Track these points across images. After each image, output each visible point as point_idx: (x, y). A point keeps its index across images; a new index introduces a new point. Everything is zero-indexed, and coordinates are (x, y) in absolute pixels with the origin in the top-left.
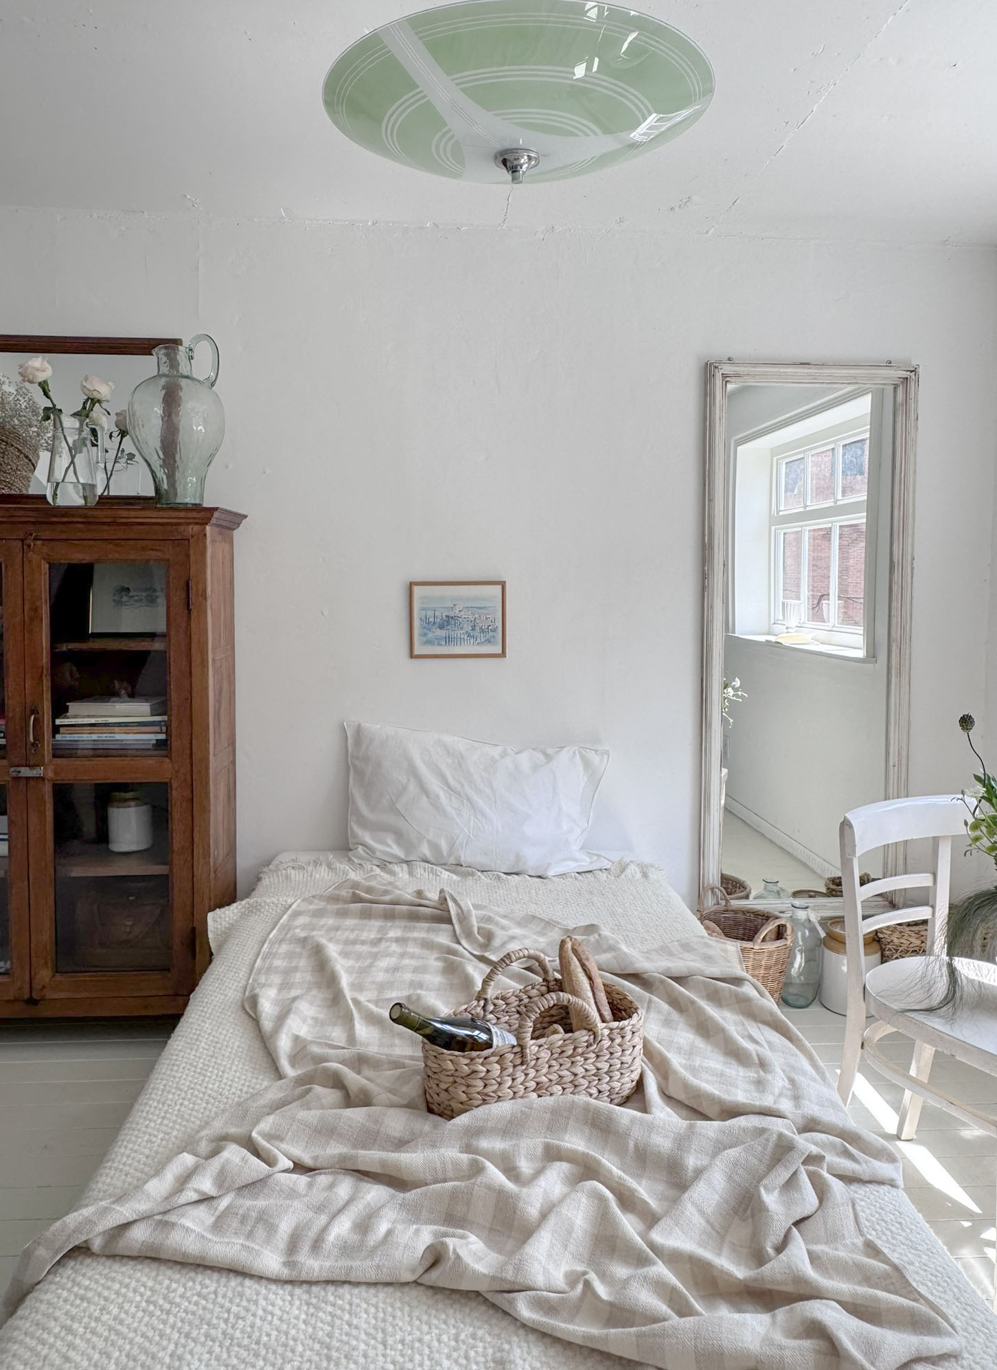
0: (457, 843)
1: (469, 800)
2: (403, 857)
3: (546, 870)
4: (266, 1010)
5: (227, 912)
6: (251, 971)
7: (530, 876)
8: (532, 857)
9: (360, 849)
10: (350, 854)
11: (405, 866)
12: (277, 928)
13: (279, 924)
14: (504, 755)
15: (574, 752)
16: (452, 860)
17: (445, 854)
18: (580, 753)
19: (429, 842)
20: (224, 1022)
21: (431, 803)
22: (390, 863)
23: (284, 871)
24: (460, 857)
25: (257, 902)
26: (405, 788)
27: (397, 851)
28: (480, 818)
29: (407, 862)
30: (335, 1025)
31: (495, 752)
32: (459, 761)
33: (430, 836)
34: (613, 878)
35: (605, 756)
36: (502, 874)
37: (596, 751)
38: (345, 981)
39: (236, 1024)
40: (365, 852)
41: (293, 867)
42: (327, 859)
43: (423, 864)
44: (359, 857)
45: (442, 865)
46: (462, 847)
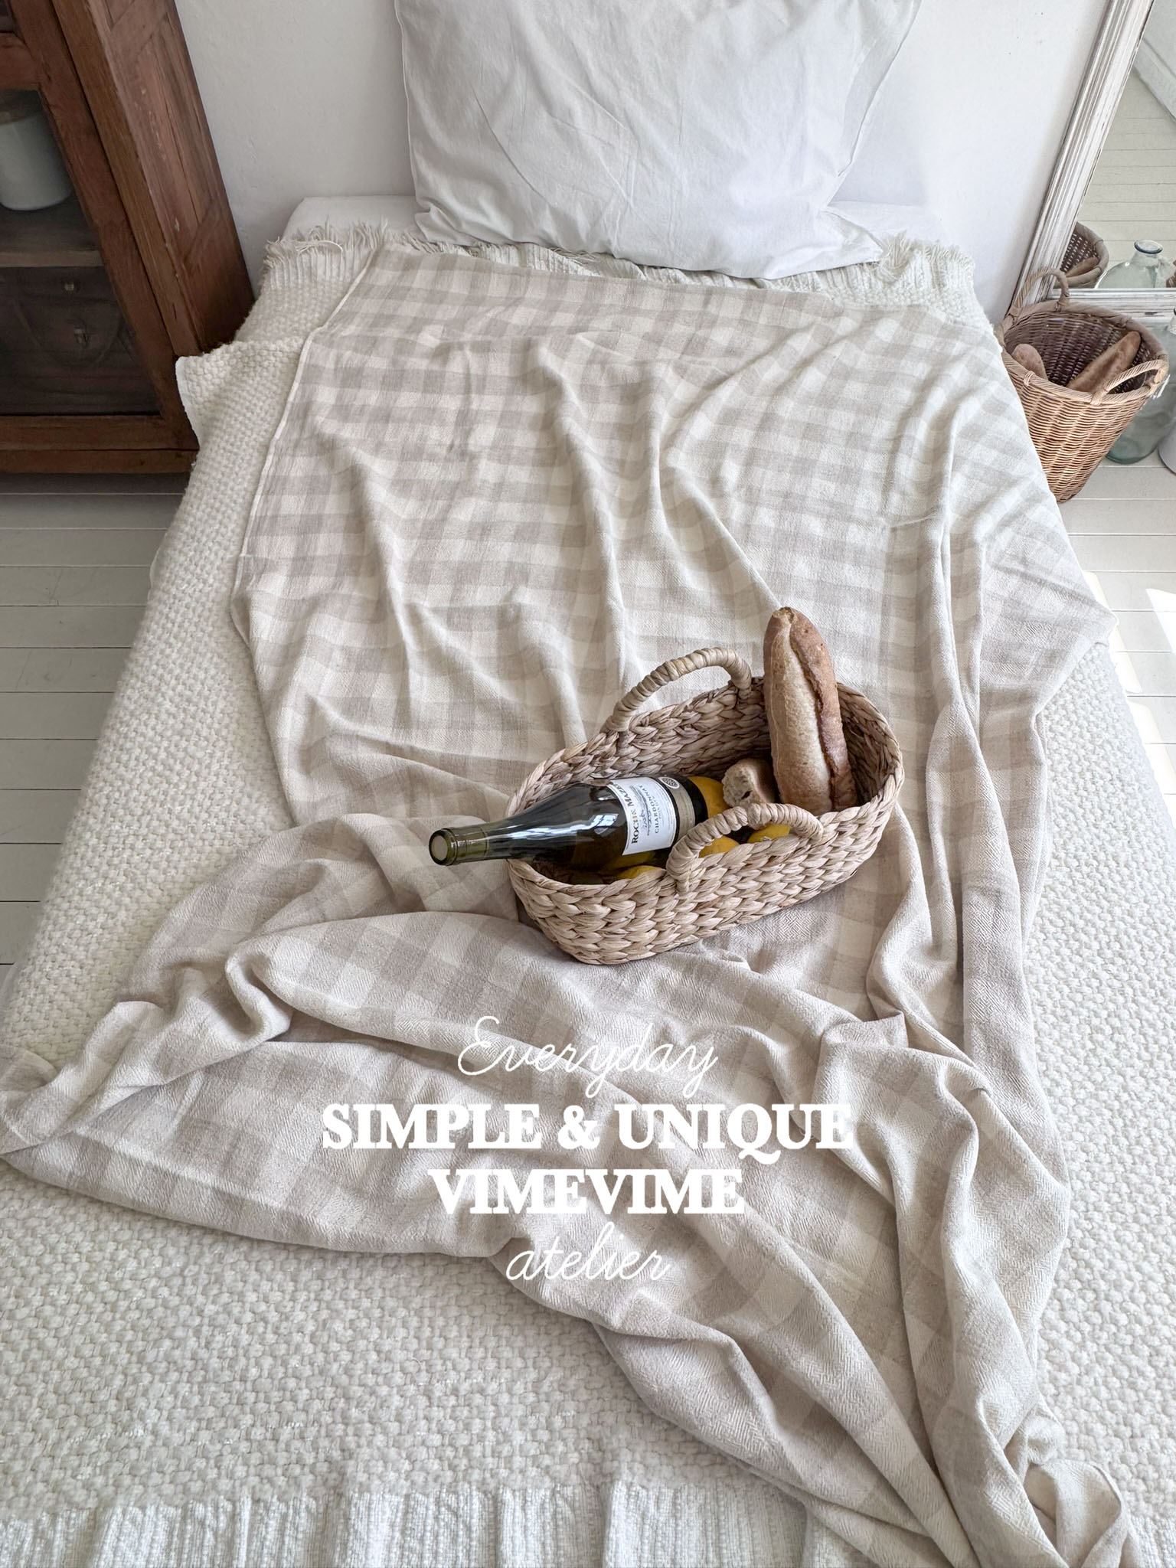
0: (605, 217)
2: (509, 236)
3: (762, 270)
4: (264, 637)
5: (207, 365)
6: (245, 529)
7: (731, 278)
8: (740, 245)
9: (434, 214)
10: (418, 216)
11: (513, 251)
16: (596, 247)
17: (583, 235)
19: (554, 212)
20: (202, 649)
21: (557, 127)
22: (488, 244)
23: (305, 257)
24: (609, 242)
25: (253, 347)
27: (496, 222)
28: (649, 166)
29: (517, 244)
30: (377, 669)
33: (557, 199)
34: (880, 285)
35: (912, 4)
36: (680, 275)
38: (397, 549)
39: (220, 656)
40: (444, 220)
41: (321, 249)
42: (378, 230)
43: (544, 251)
44: (433, 228)
45: (576, 254)
46: (614, 224)
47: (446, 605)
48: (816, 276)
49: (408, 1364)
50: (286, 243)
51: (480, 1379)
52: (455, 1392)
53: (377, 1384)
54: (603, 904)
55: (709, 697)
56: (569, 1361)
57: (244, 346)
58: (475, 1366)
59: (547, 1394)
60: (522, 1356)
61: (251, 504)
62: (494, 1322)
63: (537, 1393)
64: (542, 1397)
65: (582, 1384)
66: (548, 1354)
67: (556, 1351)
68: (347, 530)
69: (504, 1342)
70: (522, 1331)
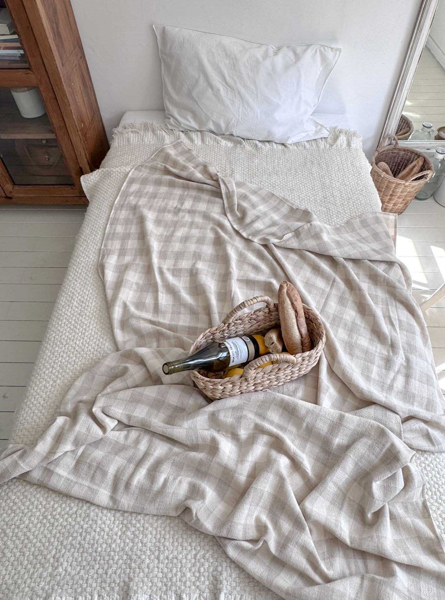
0: (231, 124)
1: (239, 93)
2: (198, 128)
3: (286, 141)
4: (109, 279)
5: (92, 177)
6: (103, 238)
7: (276, 143)
8: (278, 133)
9: (172, 120)
10: (166, 120)
11: (199, 134)
12: (119, 195)
13: (121, 191)
14: (266, 56)
15: (316, 51)
16: (228, 133)
17: (223, 129)
18: (320, 51)
19: (213, 122)
20: (87, 283)
21: (214, 95)
22: (190, 131)
23: (126, 135)
24: (232, 132)
25: (108, 171)
26: (197, 82)
27: (194, 124)
28: (246, 107)
29: (201, 132)
30: (148, 292)
31: (259, 53)
32: (234, 62)
33: (214, 118)
34: (328, 146)
35: (338, 52)
36: (257, 142)
37: (332, 49)
38: (155, 246)
39: (94, 285)
40: (175, 122)
41: (132, 132)
42: (152, 125)
43: (210, 134)
44: (171, 125)
45: (221, 135)
46: (234, 126)
47: (172, 267)
48: (305, 143)
49: (151, 548)
50: (120, 129)
51: (176, 553)
52: (167, 558)
53: (141, 555)
54: (221, 385)
55: (259, 310)
56: (207, 548)
57: (105, 170)
58: (175, 549)
59: (199, 559)
60: (190, 545)
61: (106, 228)
62: (181, 533)
63: (195, 559)
64: (197, 560)
65: (211, 556)
66: (199, 545)
67: (202, 544)
68: (139, 239)
69: (184, 540)
70: (190, 537)
